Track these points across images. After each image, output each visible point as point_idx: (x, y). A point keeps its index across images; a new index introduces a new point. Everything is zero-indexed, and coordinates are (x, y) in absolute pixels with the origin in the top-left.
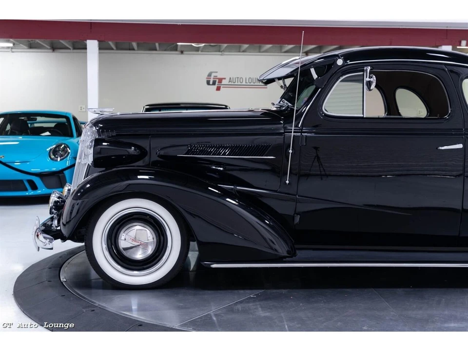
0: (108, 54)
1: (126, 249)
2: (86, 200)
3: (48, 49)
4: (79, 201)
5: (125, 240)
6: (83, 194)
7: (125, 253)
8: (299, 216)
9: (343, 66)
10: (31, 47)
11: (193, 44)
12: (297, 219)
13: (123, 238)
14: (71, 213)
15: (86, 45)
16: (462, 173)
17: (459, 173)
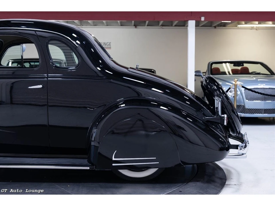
16: (46, 103)
17: (44, 103)
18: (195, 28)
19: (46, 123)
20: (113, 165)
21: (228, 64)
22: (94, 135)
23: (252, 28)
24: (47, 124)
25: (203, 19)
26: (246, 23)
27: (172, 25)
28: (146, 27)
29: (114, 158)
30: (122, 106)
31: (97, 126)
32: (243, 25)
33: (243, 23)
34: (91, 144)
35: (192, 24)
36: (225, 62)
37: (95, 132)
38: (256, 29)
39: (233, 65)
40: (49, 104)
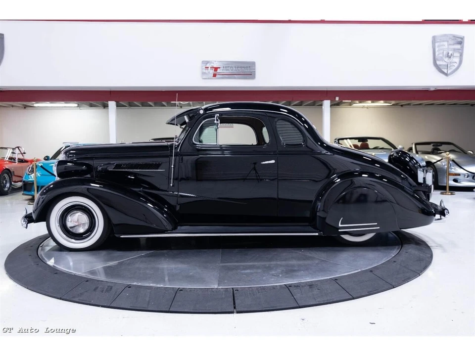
0: (122, 110)
1: (71, 227)
2: (49, 195)
4: (44, 196)
5: (71, 221)
6: (47, 192)
7: (71, 230)
8: (179, 206)
9: (203, 114)
10: (91, 106)
11: (181, 102)
12: (178, 208)
13: (70, 220)
14: (38, 204)
15: (108, 104)
16: (277, 177)
17: (275, 178)
18: (331, 107)
19: (275, 196)
20: (339, 230)
21: (348, 140)
22: (319, 207)
23: (363, 107)
24: (277, 197)
25: (337, 99)
26: (360, 102)
29: (341, 224)
30: (337, 181)
31: (320, 201)
32: (357, 104)
33: (357, 102)
34: (316, 214)
35: (327, 103)
36: (346, 139)
37: (320, 205)
38: (367, 108)
39: (357, 140)
40: (279, 178)
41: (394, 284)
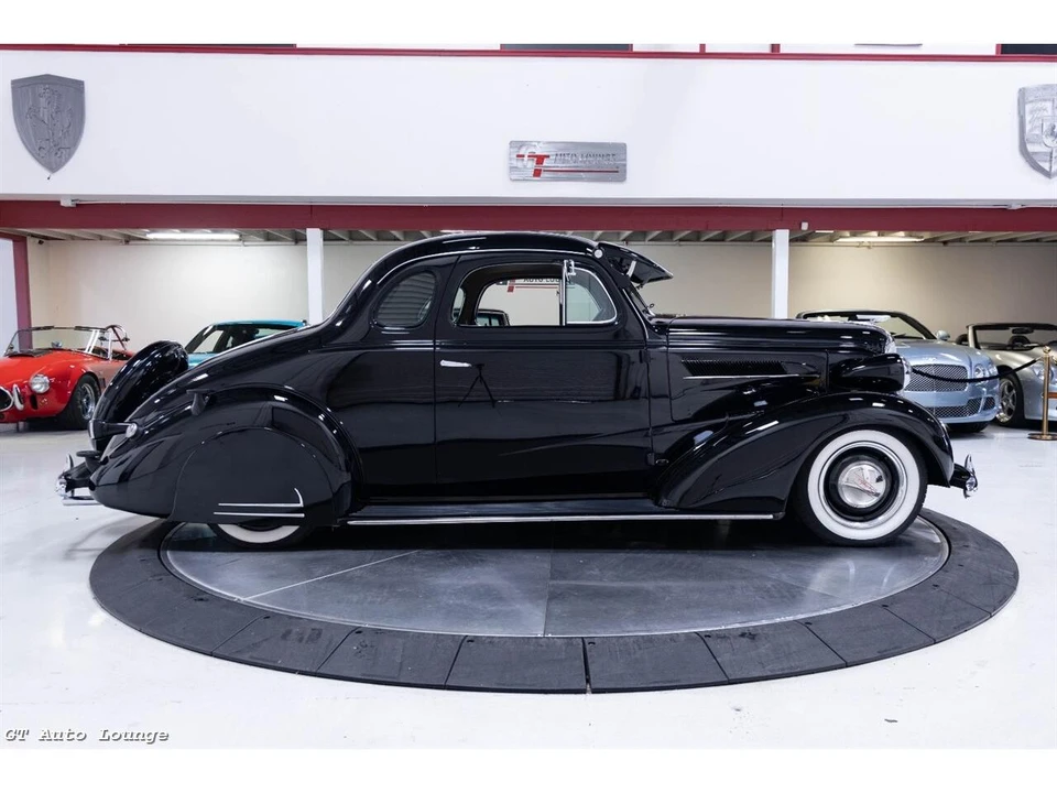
0: (336, 247)
3: (287, 241)
10: (269, 238)
15: (305, 236)
18: (790, 245)
25: (805, 226)
27: (698, 239)
28: (647, 242)
35: (781, 237)
38: (869, 247)
41: (935, 635)
